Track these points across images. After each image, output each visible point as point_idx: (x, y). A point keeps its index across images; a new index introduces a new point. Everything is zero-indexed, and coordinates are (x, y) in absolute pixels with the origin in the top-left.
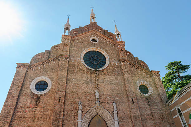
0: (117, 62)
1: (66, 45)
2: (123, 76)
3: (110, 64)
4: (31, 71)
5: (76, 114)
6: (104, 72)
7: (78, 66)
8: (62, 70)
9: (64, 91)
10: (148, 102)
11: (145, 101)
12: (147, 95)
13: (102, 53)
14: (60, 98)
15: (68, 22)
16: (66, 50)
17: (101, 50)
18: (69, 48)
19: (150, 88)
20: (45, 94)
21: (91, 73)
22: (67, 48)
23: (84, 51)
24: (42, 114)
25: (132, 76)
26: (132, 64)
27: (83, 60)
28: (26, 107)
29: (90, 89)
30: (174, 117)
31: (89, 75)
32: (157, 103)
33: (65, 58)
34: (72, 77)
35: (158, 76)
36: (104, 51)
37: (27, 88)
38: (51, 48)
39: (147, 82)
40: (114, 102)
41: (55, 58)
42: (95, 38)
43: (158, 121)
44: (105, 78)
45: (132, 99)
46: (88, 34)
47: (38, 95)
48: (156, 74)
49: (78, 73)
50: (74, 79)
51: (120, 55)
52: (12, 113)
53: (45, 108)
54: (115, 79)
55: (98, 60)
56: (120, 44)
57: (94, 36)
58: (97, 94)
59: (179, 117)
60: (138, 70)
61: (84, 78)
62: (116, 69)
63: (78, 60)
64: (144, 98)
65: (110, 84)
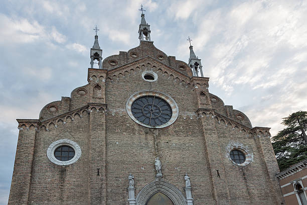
0: (192, 115)
1: (98, 86)
2: (203, 136)
3: (180, 117)
4: (44, 131)
5: (125, 192)
6: (170, 132)
7: (122, 122)
8: (96, 128)
9: (104, 160)
10: (244, 174)
11: (239, 173)
12: (243, 164)
13: (166, 99)
14: (98, 169)
15: (96, 42)
16: (99, 96)
17: (163, 95)
18: (104, 92)
19: (249, 155)
20: (72, 164)
21: (146, 133)
22: (100, 93)
23: (132, 96)
24: (72, 191)
25: (219, 137)
26: (220, 117)
27: (130, 113)
28: (45, 183)
29: (146, 156)
30: (285, 195)
31: (143, 137)
32: (258, 176)
33: (99, 109)
34: (114, 139)
35: (267, 136)
36: (169, 96)
37: (41, 157)
38: (72, 93)
39: (245, 145)
40: (186, 174)
41: (81, 110)
42: (150, 72)
43: (257, 199)
44: (170, 139)
45: (218, 171)
46: (137, 65)
47: (62, 166)
48: (262, 133)
49: (124, 133)
50: (117, 143)
51: (199, 102)
52: (27, 190)
53: (76, 183)
54: (188, 141)
55: (158, 111)
56: (199, 82)
57: (148, 70)
58: (158, 163)
59: (297, 195)
60: (230, 126)
61: (135, 141)
62: (191, 126)
63: (123, 112)
64: (237, 169)
65: (179, 149)
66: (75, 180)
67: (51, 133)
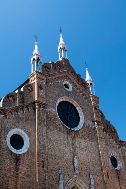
0: (91, 123)
1: (41, 87)
3: (85, 124)
5: (57, 185)
6: (80, 134)
7: (54, 121)
8: (41, 123)
11: (116, 176)
13: (76, 107)
17: (75, 103)
18: (44, 93)
19: (120, 161)
20: (23, 154)
21: (67, 133)
23: (58, 100)
24: (24, 180)
26: (105, 128)
28: (5, 170)
31: (66, 136)
34: (50, 134)
36: (78, 105)
37: (2, 143)
39: (117, 153)
41: (29, 104)
42: (67, 83)
44: (81, 141)
45: (107, 173)
46: (61, 75)
47: (17, 154)
49: (55, 130)
50: (51, 139)
51: (95, 115)
53: (26, 173)
54: (90, 145)
56: (95, 99)
57: (67, 81)
60: (109, 137)
61: (62, 139)
62: (90, 133)
63: (54, 111)
64: (115, 172)
65: (85, 150)
66: (25, 169)
67: (9, 121)
